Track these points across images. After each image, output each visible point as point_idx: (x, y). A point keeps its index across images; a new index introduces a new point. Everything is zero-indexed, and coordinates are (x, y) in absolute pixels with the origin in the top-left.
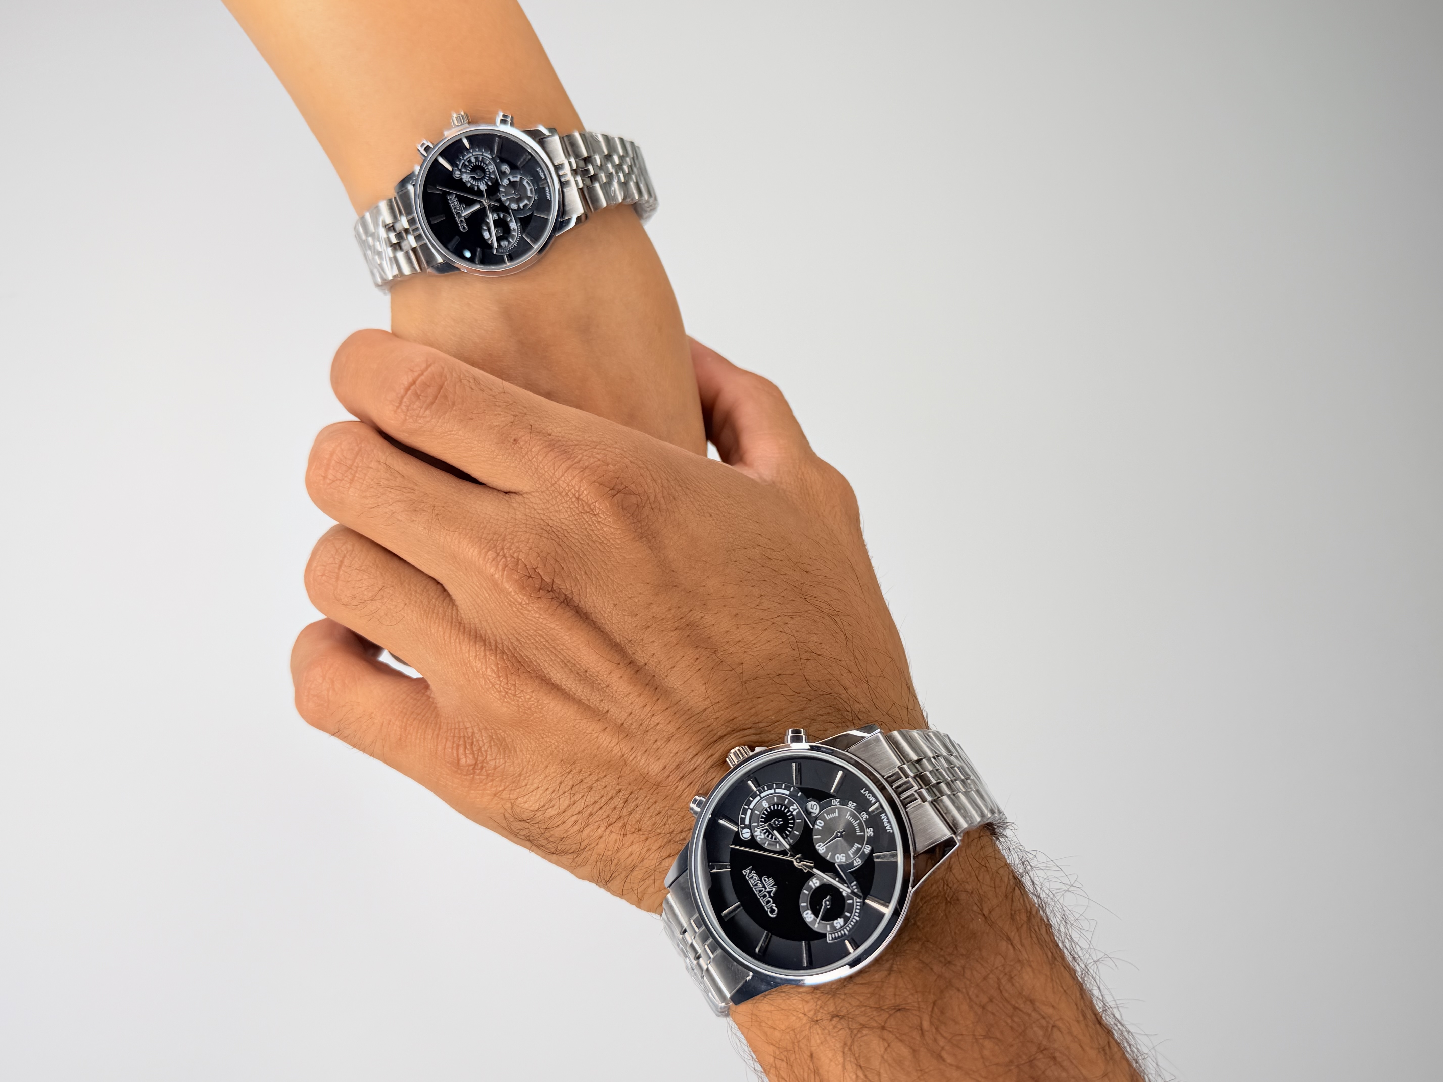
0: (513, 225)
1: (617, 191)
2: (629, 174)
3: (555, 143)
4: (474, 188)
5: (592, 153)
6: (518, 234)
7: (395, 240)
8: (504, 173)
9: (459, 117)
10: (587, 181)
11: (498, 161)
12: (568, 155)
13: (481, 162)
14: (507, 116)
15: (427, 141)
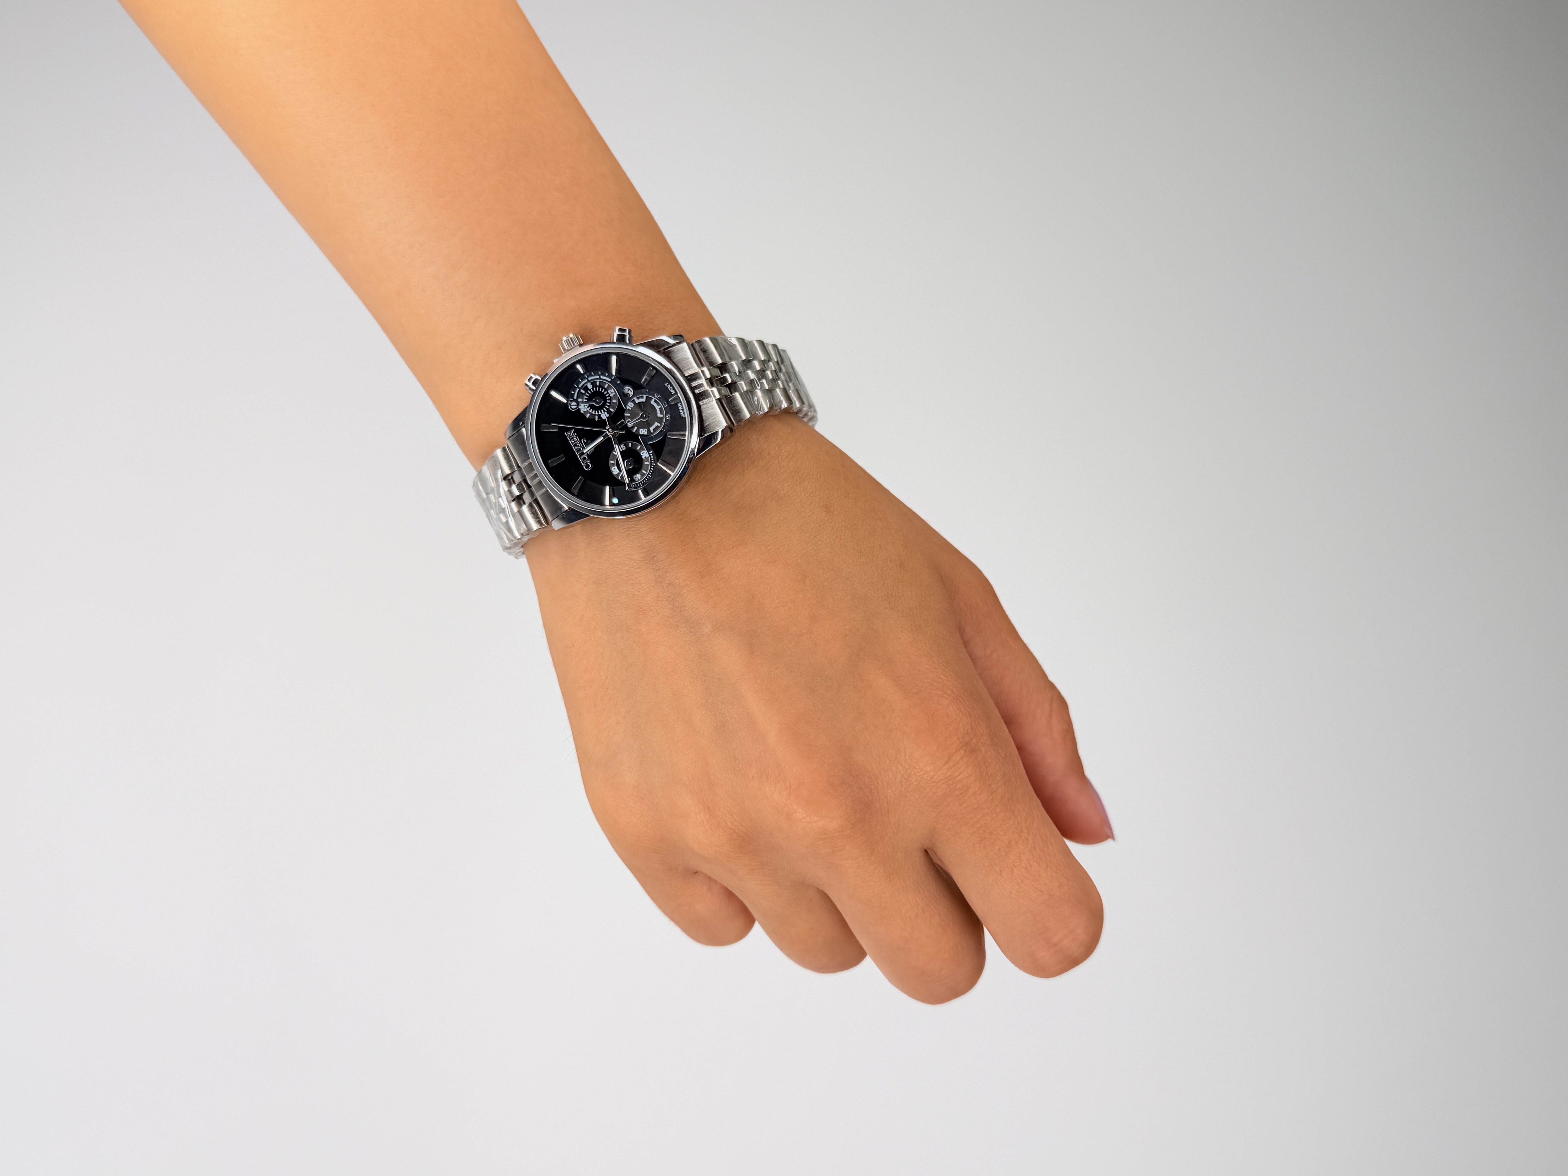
0: (645, 454)
1: (761, 399)
2: (775, 380)
3: (684, 351)
4: (594, 418)
5: (727, 359)
6: (651, 463)
7: (517, 493)
8: (626, 395)
9: (568, 340)
10: (725, 391)
11: (619, 382)
12: (700, 364)
13: (599, 387)
14: (624, 330)
15: (535, 374)
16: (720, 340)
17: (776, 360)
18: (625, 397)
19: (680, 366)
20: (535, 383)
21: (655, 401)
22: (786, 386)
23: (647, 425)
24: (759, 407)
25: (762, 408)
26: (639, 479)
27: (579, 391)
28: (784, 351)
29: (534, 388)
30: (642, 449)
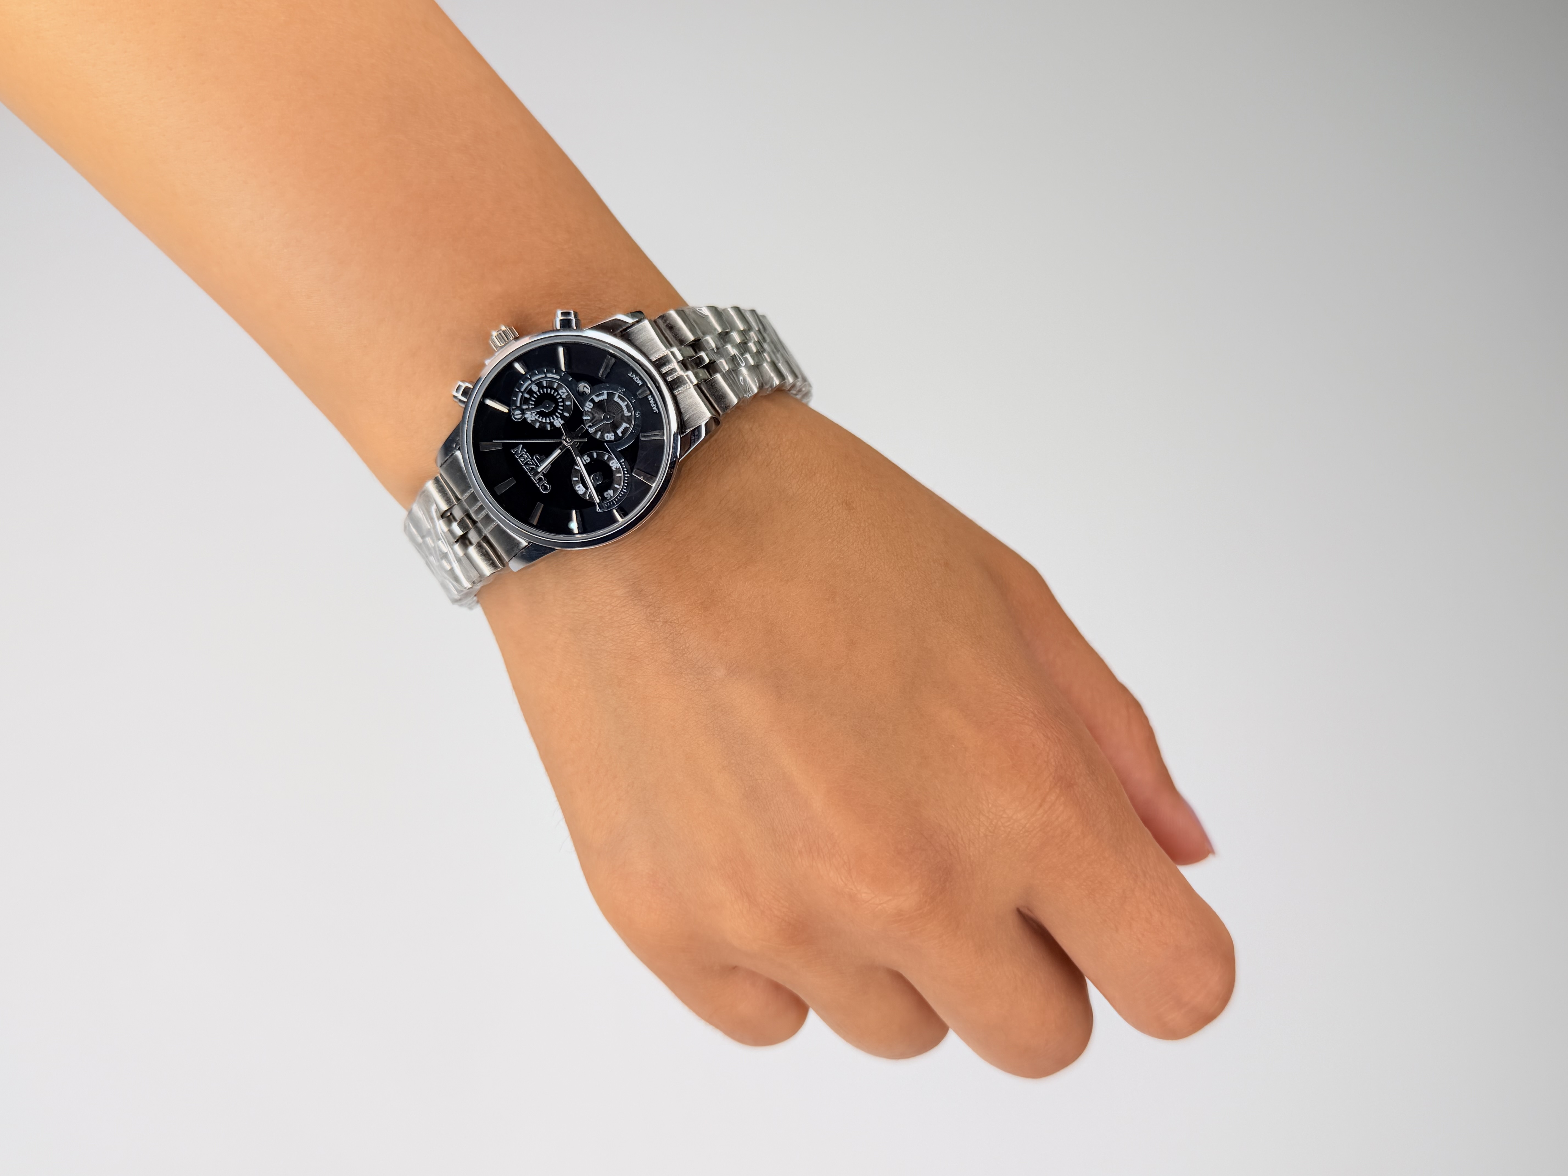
0: (615, 464)
1: (749, 379)
2: (759, 353)
3: (647, 330)
4: (546, 427)
5: (700, 334)
6: (624, 473)
7: (459, 532)
8: (583, 394)
9: (500, 333)
10: (704, 374)
11: (570, 379)
12: (668, 344)
13: (547, 387)
14: (568, 314)
15: (463, 381)
16: (687, 311)
17: (757, 329)
18: (582, 397)
19: (644, 349)
20: (466, 392)
21: (619, 397)
22: (774, 359)
23: (614, 427)
24: (746, 389)
25: (750, 389)
26: (612, 495)
27: (522, 396)
28: (764, 316)
29: (465, 400)
30: (610, 458)
